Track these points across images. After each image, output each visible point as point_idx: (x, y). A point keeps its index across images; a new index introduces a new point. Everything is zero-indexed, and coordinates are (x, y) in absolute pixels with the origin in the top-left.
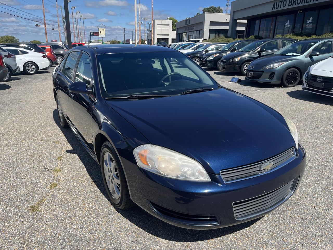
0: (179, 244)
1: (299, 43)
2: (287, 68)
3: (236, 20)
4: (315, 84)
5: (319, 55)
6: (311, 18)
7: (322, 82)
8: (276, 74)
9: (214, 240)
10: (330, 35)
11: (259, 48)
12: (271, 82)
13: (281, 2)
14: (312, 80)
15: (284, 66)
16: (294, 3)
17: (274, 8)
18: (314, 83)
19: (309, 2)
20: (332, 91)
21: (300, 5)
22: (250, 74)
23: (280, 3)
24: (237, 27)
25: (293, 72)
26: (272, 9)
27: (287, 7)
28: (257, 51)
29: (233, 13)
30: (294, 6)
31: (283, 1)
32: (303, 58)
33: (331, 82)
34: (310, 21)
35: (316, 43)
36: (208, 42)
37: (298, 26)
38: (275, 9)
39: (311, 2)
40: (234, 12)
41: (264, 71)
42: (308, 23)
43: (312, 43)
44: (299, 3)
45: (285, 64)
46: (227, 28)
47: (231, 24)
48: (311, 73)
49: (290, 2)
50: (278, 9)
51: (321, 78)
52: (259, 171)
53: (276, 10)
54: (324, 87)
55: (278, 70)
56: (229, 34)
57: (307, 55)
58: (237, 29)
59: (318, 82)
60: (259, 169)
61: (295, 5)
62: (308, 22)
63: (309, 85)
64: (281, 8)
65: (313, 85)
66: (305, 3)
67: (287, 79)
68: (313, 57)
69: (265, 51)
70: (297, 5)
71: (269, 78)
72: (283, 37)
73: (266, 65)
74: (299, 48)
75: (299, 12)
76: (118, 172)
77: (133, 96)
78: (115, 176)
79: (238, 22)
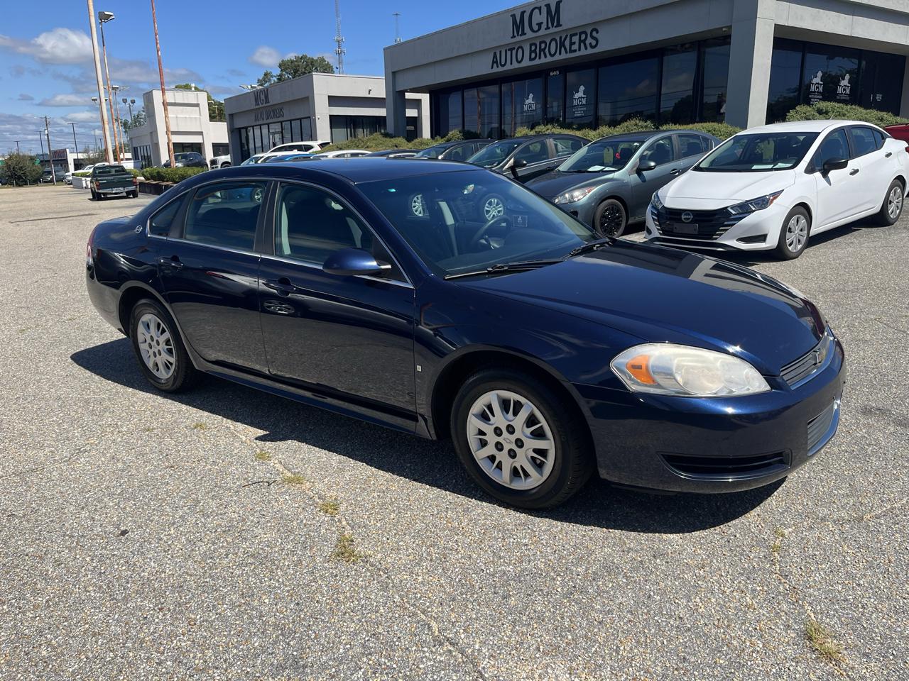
2: (600, 199)
3: (402, 93)
4: (678, 227)
5: (655, 166)
6: (582, 88)
7: (693, 221)
8: (579, 212)
11: (510, 159)
13: (511, 50)
14: (670, 219)
15: (594, 194)
16: (542, 53)
17: (495, 65)
18: (676, 225)
19: (575, 51)
20: (716, 239)
21: (557, 57)
23: (509, 53)
25: (612, 208)
26: (492, 68)
27: (526, 63)
29: (393, 76)
30: (543, 60)
31: (514, 48)
32: (624, 175)
33: (712, 221)
34: (580, 94)
35: (642, 143)
37: (555, 107)
38: (498, 67)
39: (580, 50)
40: (394, 73)
42: (575, 99)
43: (636, 144)
44: (553, 52)
45: (595, 189)
46: (382, 112)
47: (390, 102)
48: (665, 205)
49: (531, 52)
50: (505, 68)
51: (689, 215)
52: (815, 364)
53: (501, 69)
54: (699, 231)
55: (581, 206)
56: (390, 128)
57: (634, 167)
59: (684, 222)
61: (546, 57)
62: (577, 96)
63: (664, 232)
64: (511, 64)
65: (675, 230)
66: (566, 52)
67: (602, 225)
68: (644, 172)
69: (526, 164)
70: (549, 59)
73: (555, 197)
74: (609, 154)
75: (551, 74)
76: (543, 423)
77: (498, 268)
78: (531, 436)
79: (406, 97)
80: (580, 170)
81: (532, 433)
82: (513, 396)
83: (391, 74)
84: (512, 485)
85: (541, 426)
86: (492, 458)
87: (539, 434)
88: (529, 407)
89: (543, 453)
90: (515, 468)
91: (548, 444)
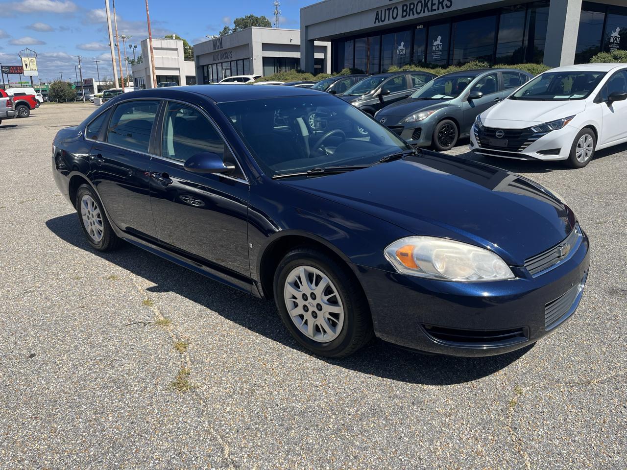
1: (445, 79)
2: (438, 119)
3: (312, 41)
4: (492, 142)
5: (482, 96)
6: (439, 38)
7: (504, 138)
8: (423, 128)
10: (476, 65)
11: (379, 89)
12: (416, 144)
13: (389, 10)
14: (488, 135)
15: (434, 116)
16: (411, 12)
17: (377, 21)
18: (491, 140)
19: (435, 10)
20: (521, 151)
21: (422, 15)
23: (387, 12)
24: (315, 53)
25: (448, 126)
26: (375, 23)
27: (399, 19)
28: (375, 94)
29: (306, 29)
30: (412, 17)
31: (391, 8)
32: (458, 102)
33: (518, 137)
34: (438, 42)
35: (474, 78)
36: (268, 81)
37: (419, 50)
38: (379, 22)
39: (438, 9)
40: (307, 27)
41: (403, 127)
42: (434, 46)
43: (469, 79)
44: (419, 11)
45: (435, 112)
46: (297, 55)
47: (303, 48)
48: (484, 125)
49: (403, 11)
50: (385, 23)
51: (501, 132)
52: (559, 257)
53: (381, 24)
54: (508, 144)
55: (425, 124)
56: (303, 65)
57: (465, 97)
58: (315, 58)
59: (498, 138)
61: (413, 14)
62: (435, 43)
63: (483, 145)
64: (389, 20)
65: (490, 144)
66: (429, 11)
67: (440, 138)
68: (473, 100)
69: (389, 93)
70: (416, 16)
71: (413, 137)
72: (401, 70)
73: (405, 116)
74: (449, 86)
75: (418, 27)
76: (336, 293)
77: (317, 170)
78: (327, 302)
79: (315, 45)
80: (427, 97)
81: (328, 300)
82: (316, 271)
83: (305, 28)
84: (315, 338)
85: (335, 295)
86: (302, 317)
87: (333, 302)
88: (326, 281)
89: (336, 316)
90: (317, 325)
91: (339, 310)
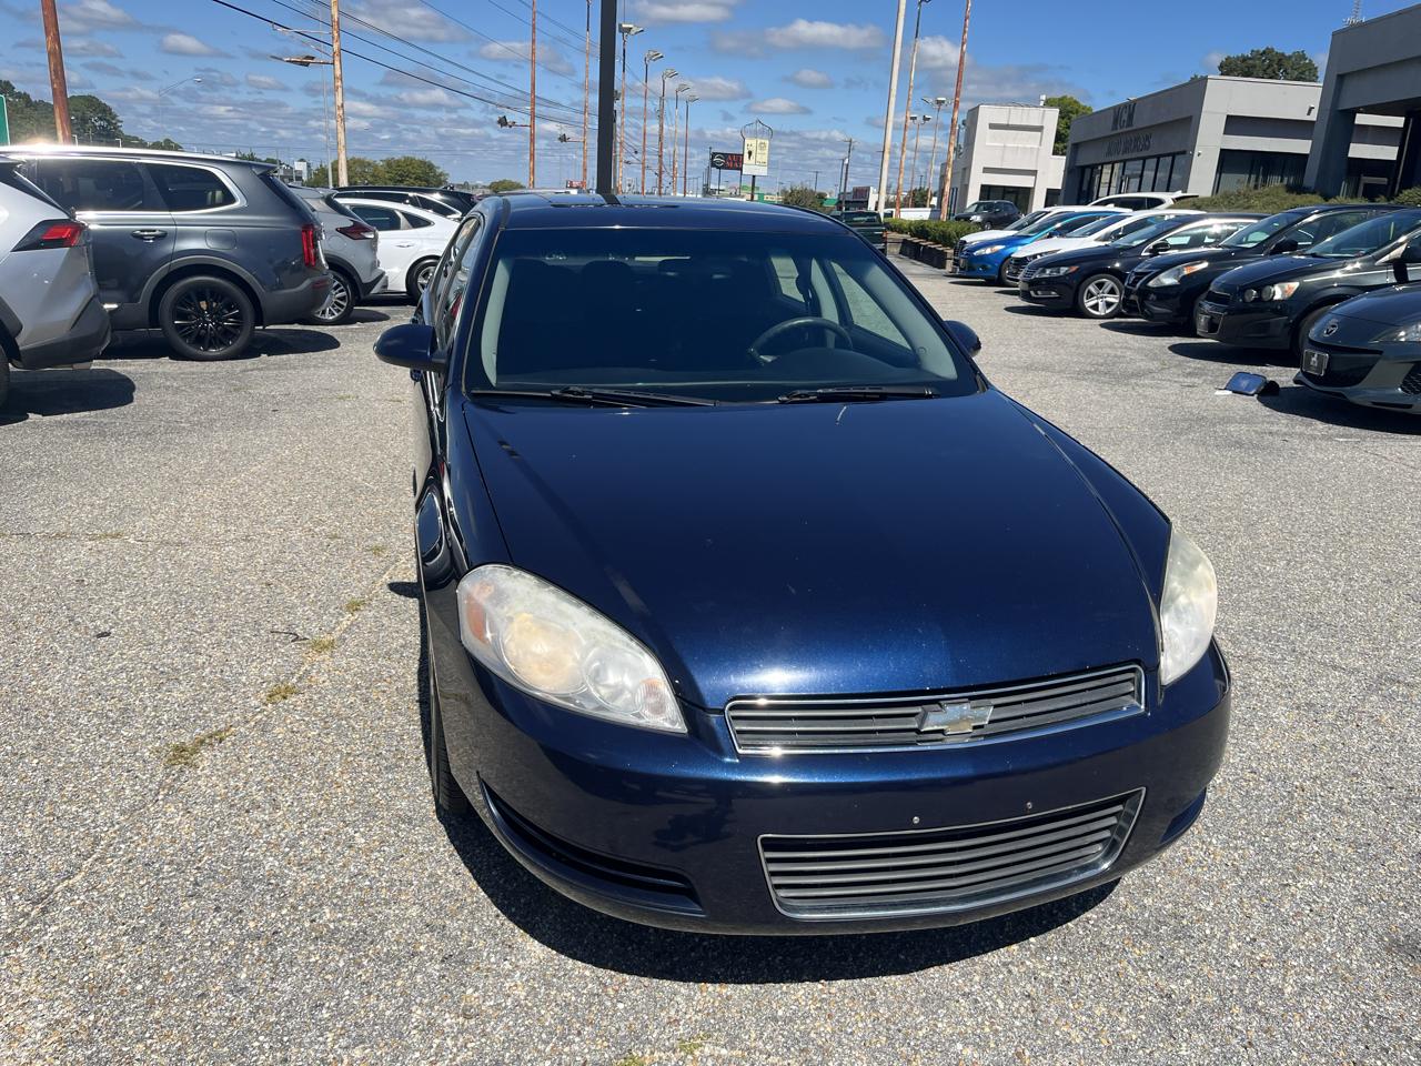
0: (587, 973)
3: (1352, 113)
9: (728, 990)
22: (1314, 359)
24: (1352, 145)
28: (1386, 258)
29: (1339, 82)
40: (1341, 78)
41: (1381, 353)
47: (1321, 132)
52: (917, 731)
56: (1310, 177)
58: (1350, 155)
60: (916, 726)
71: (1405, 385)
73: (1397, 327)
77: (573, 393)
